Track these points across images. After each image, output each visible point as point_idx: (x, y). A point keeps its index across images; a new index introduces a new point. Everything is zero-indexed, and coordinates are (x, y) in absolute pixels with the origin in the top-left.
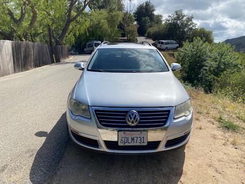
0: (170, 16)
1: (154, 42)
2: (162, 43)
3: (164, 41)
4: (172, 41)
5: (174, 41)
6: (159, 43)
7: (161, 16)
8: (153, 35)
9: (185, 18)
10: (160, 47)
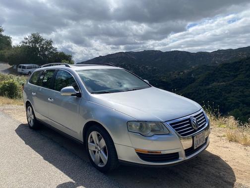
0: (26, 39)
1: (11, 66)
2: (24, 67)
3: (25, 65)
4: (35, 65)
5: (37, 65)
6: (20, 67)
7: (9, 38)
8: (9, 58)
9: (43, 42)
10: (21, 71)
